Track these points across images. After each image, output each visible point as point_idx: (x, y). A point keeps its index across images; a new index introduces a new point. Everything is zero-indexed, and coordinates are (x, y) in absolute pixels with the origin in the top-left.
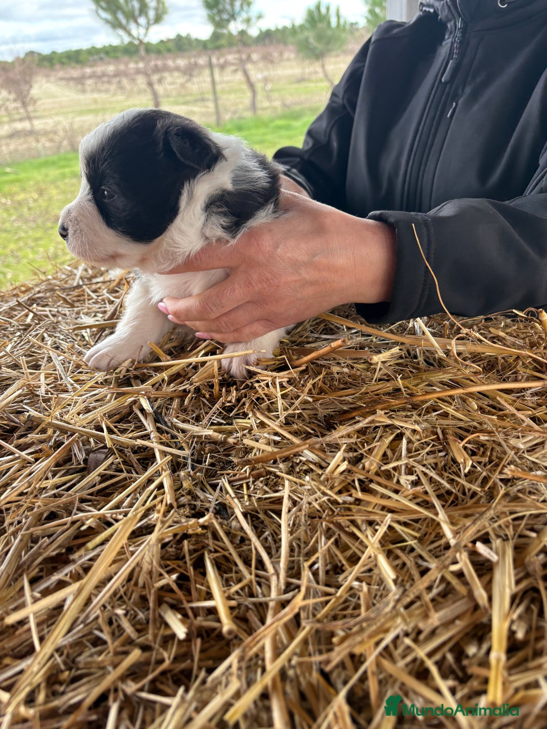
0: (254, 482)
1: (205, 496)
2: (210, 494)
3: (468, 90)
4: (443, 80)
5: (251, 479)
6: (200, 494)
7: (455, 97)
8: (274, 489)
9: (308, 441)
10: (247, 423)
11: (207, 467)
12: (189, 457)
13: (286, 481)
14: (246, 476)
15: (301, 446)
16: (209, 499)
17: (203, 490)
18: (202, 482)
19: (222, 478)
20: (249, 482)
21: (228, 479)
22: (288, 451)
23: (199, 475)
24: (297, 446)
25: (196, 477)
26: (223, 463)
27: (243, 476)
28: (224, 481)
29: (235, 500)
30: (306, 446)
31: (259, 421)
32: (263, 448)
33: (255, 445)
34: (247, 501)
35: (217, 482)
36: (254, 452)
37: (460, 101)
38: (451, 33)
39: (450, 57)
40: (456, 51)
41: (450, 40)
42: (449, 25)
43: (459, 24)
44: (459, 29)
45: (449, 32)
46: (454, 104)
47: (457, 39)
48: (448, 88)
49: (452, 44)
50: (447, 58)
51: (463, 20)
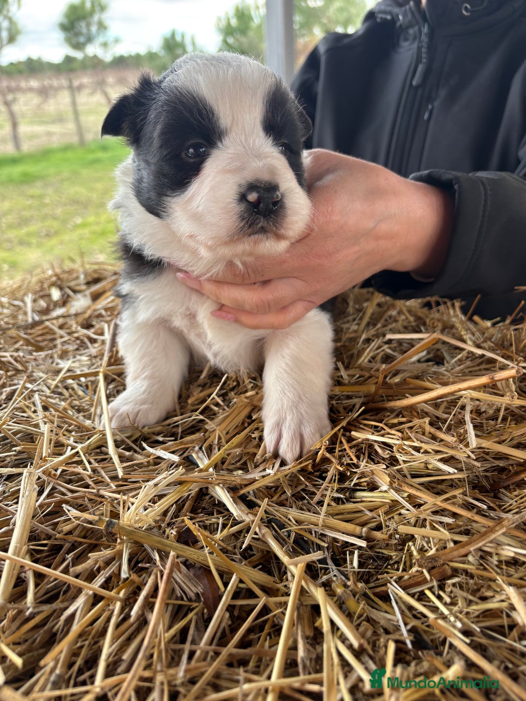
0: (442, 587)
1: (385, 618)
2: (386, 612)
3: (443, 93)
4: (414, 83)
5: (435, 583)
6: (376, 615)
7: (430, 99)
8: (478, 595)
9: (505, 523)
10: (383, 497)
11: (356, 569)
12: (329, 561)
13: (505, 587)
14: (425, 578)
15: (497, 531)
16: (392, 622)
17: (373, 607)
18: (365, 595)
19: (388, 584)
20: (433, 587)
21: (401, 587)
22: (483, 540)
23: (361, 587)
24: (491, 530)
25: (358, 590)
26: (374, 560)
27: (420, 579)
28: (395, 590)
29: (440, 622)
30: (504, 530)
31: (406, 495)
32: (434, 536)
33: (417, 532)
34: (455, 621)
35: (383, 591)
36: (418, 541)
37: (437, 103)
38: (415, 38)
39: (418, 61)
40: (424, 55)
41: (415, 45)
42: (411, 31)
43: (425, 30)
44: (426, 34)
45: (411, 38)
46: (430, 107)
47: (424, 44)
48: (420, 92)
49: (419, 48)
50: (414, 62)
51: (429, 25)
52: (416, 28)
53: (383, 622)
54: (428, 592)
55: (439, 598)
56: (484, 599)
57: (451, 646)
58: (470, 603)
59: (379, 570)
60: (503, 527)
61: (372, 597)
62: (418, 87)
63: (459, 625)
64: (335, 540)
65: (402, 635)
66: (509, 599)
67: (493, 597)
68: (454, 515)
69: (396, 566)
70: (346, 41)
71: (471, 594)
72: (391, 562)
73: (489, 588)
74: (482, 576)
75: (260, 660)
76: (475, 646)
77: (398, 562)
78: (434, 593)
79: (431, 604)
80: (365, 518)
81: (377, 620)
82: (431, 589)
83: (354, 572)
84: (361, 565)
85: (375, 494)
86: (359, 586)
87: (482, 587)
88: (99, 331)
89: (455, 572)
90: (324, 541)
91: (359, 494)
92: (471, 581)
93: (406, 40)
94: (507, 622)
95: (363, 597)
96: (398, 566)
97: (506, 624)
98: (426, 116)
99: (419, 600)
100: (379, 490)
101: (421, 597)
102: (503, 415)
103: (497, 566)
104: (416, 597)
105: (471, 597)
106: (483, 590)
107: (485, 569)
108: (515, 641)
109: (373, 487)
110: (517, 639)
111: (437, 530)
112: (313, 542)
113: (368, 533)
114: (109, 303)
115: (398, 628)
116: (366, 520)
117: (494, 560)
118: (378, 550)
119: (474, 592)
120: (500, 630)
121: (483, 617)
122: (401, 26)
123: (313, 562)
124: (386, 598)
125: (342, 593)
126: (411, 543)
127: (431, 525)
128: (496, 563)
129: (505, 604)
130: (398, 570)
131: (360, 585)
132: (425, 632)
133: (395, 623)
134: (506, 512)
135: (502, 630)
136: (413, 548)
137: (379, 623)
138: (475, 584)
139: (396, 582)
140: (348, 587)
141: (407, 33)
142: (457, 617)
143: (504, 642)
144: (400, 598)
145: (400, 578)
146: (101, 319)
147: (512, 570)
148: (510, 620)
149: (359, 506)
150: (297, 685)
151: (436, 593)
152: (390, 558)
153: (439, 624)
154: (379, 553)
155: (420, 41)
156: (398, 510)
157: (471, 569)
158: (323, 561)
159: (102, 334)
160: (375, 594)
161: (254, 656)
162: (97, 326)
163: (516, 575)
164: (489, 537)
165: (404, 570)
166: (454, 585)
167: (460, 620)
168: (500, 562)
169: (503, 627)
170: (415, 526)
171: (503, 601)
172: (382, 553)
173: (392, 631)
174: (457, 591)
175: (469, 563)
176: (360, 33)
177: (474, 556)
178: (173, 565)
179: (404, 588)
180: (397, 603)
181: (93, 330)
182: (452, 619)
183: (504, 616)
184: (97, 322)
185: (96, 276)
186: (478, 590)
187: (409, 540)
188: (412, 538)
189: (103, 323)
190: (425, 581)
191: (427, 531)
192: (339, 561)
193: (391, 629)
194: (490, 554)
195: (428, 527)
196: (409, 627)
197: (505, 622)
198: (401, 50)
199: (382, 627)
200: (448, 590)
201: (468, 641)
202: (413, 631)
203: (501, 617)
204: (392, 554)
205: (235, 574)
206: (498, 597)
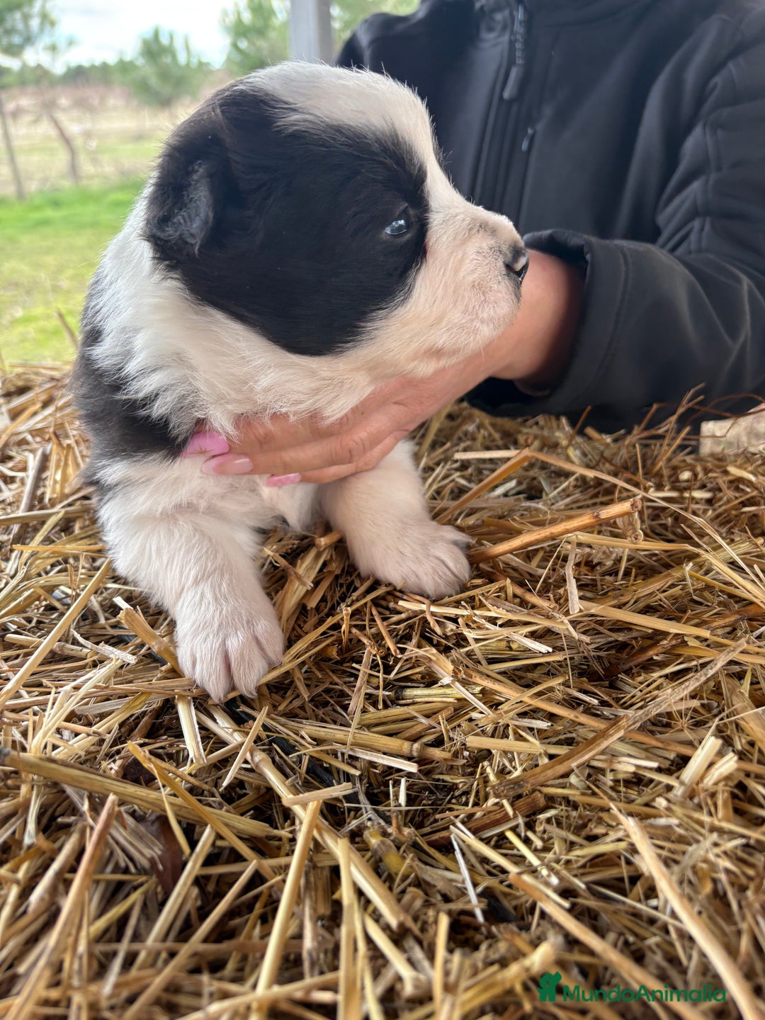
0: (530, 826)
1: (444, 878)
2: (447, 869)
3: (548, 111)
4: (506, 95)
5: (521, 821)
6: (430, 874)
7: (530, 120)
8: (584, 833)
9: (623, 723)
10: (445, 695)
11: (404, 808)
12: (362, 797)
13: (622, 818)
14: (507, 814)
15: (611, 735)
16: (454, 884)
17: (426, 864)
18: (415, 846)
19: (451, 827)
20: (517, 826)
21: (469, 829)
22: (590, 751)
23: (409, 833)
24: (602, 735)
25: (403, 839)
26: (432, 792)
27: (498, 816)
28: (460, 834)
29: (527, 878)
30: (621, 733)
31: (478, 689)
32: (520, 750)
33: (495, 744)
34: (549, 876)
35: (443, 838)
36: (497, 759)
37: (540, 127)
38: (504, 28)
39: (511, 62)
40: (518, 54)
41: (506, 38)
42: (499, 17)
43: (520, 15)
44: (521, 23)
45: (499, 27)
46: (530, 131)
47: (519, 37)
48: (515, 108)
49: (512, 43)
50: (505, 63)
51: (525, 9)
52: (507, 12)
53: (440, 885)
54: (510, 835)
55: (527, 841)
56: (592, 839)
57: (543, 915)
58: (571, 846)
59: (437, 806)
60: (619, 729)
61: (426, 847)
62: (511, 101)
63: (554, 880)
64: (372, 764)
65: (469, 902)
66: (628, 836)
67: (606, 834)
68: (551, 717)
69: (464, 799)
70: (400, 27)
71: (573, 833)
72: (457, 793)
73: (600, 821)
74: (590, 805)
75: (244, 959)
76: (578, 912)
77: (467, 793)
78: (519, 836)
79: (515, 852)
80: (418, 728)
81: (432, 882)
82: (514, 829)
83: (400, 811)
84: (410, 800)
85: (434, 691)
86: (406, 833)
87: (590, 820)
88: (21, 466)
89: (551, 801)
90: (355, 767)
91: (409, 692)
92: (574, 814)
93: (490, 29)
94: (628, 872)
95: (412, 849)
96: (467, 799)
97: (626, 875)
98: (525, 146)
99: (496, 847)
100: (439, 684)
101: (500, 843)
102: (626, 568)
103: (612, 788)
104: (493, 843)
105: (573, 838)
106: (591, 825)
107: (594, 794)
108: (639, 901)
109: (430, 680)
110: (642, 897)
111: (525, 740)
112: (338, 770)
113: (421, 751)
114: (37, 423)
115: (463, 893)
116: (420, 732)
117: (608, 779)
118: (437, 777)
119: (578, 830)
120: (617, 885)
121: (591, 866)
122: (482, 8)
123: (337, 799)
124: (446, 848)
125: (379, 845)
126: (486, 763)
127: (515, 733)
128: (611, 783)
129: (623, 845)
130: (466, 804)
131: (406, 831)
132: (506, 895)
133: (459, 885)
134: (627, 708)
135: (621, 884)
136: (489, 770)
137: (435, 886)
138: (580, 817)
139: (463, 823)
140: (390, 835)
141: (493, 20)
142: (551, 869)
143: (624, 903)
144: (469, 846)
145: (470, 816)
146: (25, 447)
147: (633, 794)
148: (632, 868)
149: (411, 711)
150: (299, 995)
151: (523, 835)
152: (454, 787)
153: (525, 883)
154: (438, 780)
155: (512, 33)
156: (467, 713)
157: (574, 795)
158: (352, 798)
159: (24, 469)
160: (430, 844)
161: (234, 954)
162: (18, 458)
163: (640, 800)
164: (599, 745)
165: (476, 804)
166: (549, 821)
167: (557, 874)
168: (616, 781)
169: (621, 880)
170: (493, 736)
171: (620, 840)
172: (444, 781)
173: (454, 898)
174: (553, 830)
175: (571, 786)
176: (421, 15)
177: (578, 776)
178: (110, 816)
179: (475, 832)
180: (463, 854)
181: (10, 464)
182: (544, 872)
183: (623, 862)
184: (17, 452)
185: (20, 383)
186: (585, 826)
187: (484, 759)
188: (487, 755)
189: (27, 453)
190: (506, 818)
191: (510, 743)
192: (378, 796)
193: (452, 893)
194: (602, 771)
195: (511, 737)
196: (480, 889)
197: (625, 871)
198: (485, 45)
199: (439, 892)
200: (539, 828)
201: (566, 904)
202: (487, 894)
203: (618, 865)
204: (458, 781)
205: (209, 826)
206: (613, 835)
